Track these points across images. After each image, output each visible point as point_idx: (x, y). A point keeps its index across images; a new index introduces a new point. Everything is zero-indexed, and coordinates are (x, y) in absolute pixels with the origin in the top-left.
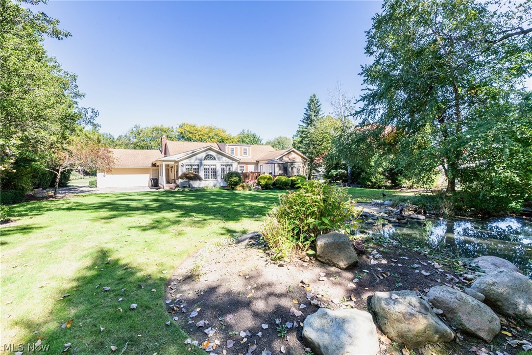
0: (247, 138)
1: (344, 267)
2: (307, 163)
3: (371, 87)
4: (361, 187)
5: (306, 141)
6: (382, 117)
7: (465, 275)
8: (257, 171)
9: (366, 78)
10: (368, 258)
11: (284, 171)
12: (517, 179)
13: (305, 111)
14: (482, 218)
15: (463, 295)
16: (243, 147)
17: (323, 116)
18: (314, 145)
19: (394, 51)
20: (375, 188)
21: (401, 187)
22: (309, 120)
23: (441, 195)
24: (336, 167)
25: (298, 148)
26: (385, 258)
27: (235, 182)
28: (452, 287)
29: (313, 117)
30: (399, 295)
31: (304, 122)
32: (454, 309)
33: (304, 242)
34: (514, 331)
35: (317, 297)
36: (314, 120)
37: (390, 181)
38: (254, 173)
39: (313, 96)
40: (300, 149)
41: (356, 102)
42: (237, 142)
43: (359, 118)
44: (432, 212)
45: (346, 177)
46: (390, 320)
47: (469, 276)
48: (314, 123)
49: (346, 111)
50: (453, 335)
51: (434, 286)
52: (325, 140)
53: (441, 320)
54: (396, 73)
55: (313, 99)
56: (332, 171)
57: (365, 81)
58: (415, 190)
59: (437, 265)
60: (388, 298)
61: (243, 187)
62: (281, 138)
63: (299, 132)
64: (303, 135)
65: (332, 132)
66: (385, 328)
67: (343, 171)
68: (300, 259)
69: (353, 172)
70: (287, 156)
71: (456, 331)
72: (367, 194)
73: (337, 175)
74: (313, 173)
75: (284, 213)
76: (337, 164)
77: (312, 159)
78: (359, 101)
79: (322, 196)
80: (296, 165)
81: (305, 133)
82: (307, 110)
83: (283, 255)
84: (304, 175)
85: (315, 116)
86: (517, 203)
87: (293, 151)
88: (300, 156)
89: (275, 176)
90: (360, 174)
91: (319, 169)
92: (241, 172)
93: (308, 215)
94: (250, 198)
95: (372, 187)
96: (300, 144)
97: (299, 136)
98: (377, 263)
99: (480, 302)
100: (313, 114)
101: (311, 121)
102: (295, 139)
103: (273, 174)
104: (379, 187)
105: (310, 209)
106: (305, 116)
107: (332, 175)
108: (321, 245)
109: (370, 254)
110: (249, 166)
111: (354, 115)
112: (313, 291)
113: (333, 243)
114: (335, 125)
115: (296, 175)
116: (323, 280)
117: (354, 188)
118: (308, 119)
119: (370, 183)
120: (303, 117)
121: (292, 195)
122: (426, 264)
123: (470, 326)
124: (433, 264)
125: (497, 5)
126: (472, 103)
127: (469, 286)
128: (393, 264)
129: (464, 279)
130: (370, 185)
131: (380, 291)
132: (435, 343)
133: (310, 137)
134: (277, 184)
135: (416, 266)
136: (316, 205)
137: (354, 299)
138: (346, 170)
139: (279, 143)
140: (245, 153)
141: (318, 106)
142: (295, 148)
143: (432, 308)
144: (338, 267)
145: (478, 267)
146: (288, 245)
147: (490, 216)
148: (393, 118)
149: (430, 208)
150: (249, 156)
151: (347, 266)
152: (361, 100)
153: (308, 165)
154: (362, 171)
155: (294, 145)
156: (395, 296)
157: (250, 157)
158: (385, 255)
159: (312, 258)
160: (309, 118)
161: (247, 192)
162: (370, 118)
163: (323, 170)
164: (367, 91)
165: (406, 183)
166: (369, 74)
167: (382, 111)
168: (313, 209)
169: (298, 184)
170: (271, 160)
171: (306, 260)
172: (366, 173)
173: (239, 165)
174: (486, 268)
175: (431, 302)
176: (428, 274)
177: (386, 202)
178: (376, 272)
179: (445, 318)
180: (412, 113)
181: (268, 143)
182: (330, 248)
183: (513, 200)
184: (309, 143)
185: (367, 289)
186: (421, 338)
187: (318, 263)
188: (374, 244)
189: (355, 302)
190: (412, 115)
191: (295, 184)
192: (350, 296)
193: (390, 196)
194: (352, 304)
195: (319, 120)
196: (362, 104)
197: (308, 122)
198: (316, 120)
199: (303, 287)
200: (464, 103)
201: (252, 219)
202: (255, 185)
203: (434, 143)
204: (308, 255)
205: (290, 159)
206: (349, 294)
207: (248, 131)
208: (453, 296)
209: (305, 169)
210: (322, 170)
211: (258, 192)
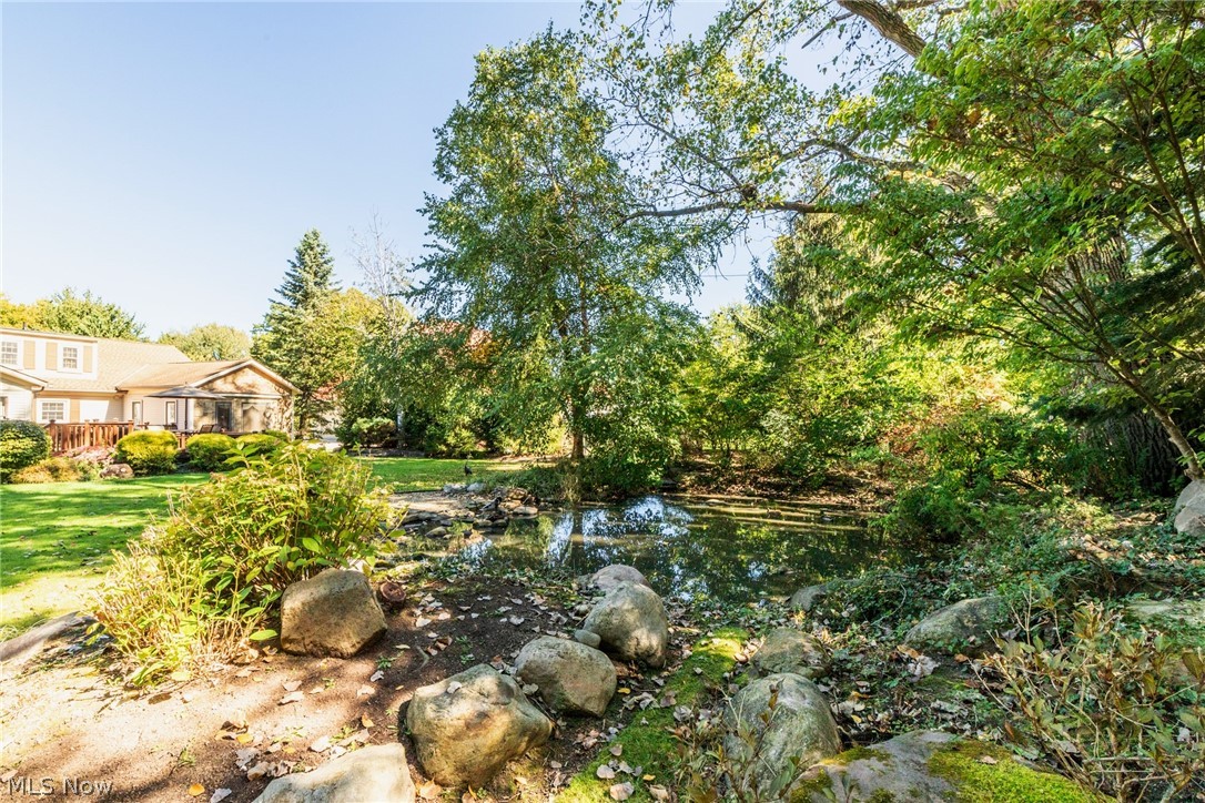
0: (81, 317)
1: (352, 650)
2: (294, 399)
3: (443, 243)
4: (427, 456)
5: (291, 343)
6: (465, 311)
7: (577, 607)
8: (116, 420)
9: (434, 223)
10: (412, 614)
11: (220, 419)
12: (656, 435)
13: (288, 268)
14: (617, 501)
15: (569, 644)
16: (61, 345)
17: (337, 287)
18: (312, 355)
19: (487, 184)
20: (455, 458)
21: (502, 454)
22: (299, 292)
23: (563, 465)
24: (371, 411)
25: (269, 361)
26: (448, 608)
27: (14, 455)
28: (557, 636)
29: (311, 287)
30: (462, 681)
31: (285, 295)
32: (554, 676)
33: (242, 612)
34: (633, 682)
35: (268, 753)
36: (314, 295)
37: (483, 443)
38: (103, 426)
39: (312, 235)
40: (275, 363)
41: (410, 267)
42: (37, 326)
43: (418, 303)
44: (549, 499)
46: (441, 743)
47: (583, 608)
48: (315, 300)
49: (393, 284)
50: (551, 725)
51: (529, 641)
52: (341, 345)
53: (535, 705)
54: (490, 228)
55: (311, 241)
56: (360, 420)
57: (432, 227)
58: (525, 458)
59: (538, 600)
60: (442, 695)
61: (54, 471)
62: (214, 327)
63: (271, 318)
64: (281, 327)
65: (361, 329)
66: (432, 764)
67: (386, 421)
68: (231, 662)
69: (410, 423)
70: (230, 379)
71: (554, 718)
72: (437, 471)
73: (371, 430)
74: (310, 425)
75: (184, 540)
76: (373, 403)
77: (306, 391)
78: (418, 267)
79: (304, 485)
80: (260, 405)
81: (289, 323)
82: (295, 266)
83: (170, 664)
84: (285, 430)
85: (316, 283)
86: (656, 474)
87: (250, 367)
89: (188, 434)
90: (422, 427)
91: (327, 416)
92: (47, 422)
93: (264, 535)
94: (83, 504)
95: (449, 455)
96: (274, 349)
97: (271, 329)
98: (429, 621)
99: (592, 649)
100: (310, 278)
101: (306, 296)
102: (259, 335)
103: (181, 427)
104: (463, 456)
105: (270, 520)
106: (290, 279)
107: (360, 429)
108: (293, 609)
109: (417, 605)
110: (83, 402)
111: (408, 296)
112: (258, 740)
113: (326, 599)
114: (369, 313)
115: (259, 430)
116: (292, 702)
117: (411, 460)
118: (296, 288)
119: (444, 448)
120: (283, 283)
121: (213, 487)
122: (520, 602)
123: (575, 699)
124: (532, 598)
125: (629, 162)
126: (603, 309)
127: (581, 625)
128: (462, 617)
129: (576, 615)
130: (444, 452)
131: (429, 683)
132: (521, 756)
133: (301, 336)
134: (193, 457)
135: (503, 609)
136: (286, 507)
137: (368, 723)
139: (206, 342)
140: (71, 361)
141: (325, 262)
142: (257, 358)
143: (521, 686)
144: (336, 656)
145: (597, 588)
146: (187, 631)
147: (626, 498)
148: (486, 315)
149: (546, 491)
150: (87, 370)
151: (358, 646)
152: (423, 265)
153: (296, 405)
154: (429, 421)
155: (256, 352)
156: (455, 685)
157: (93, 376)
158: (448, 601)
159: (266, 649)
160: (301, 287)
161: (70, 486)
162: (440, 310)
163: (338, 418)
164: (436, 250)
165: (510, 445)
166: (440, 216)
167: (464, 299)
168: (278, 520)
169: (233, 455)
170: (174, 388)
171: (247, 660)
172: (437, 425)
173: (40, 401)
174: (607, 587)
175: (520, 675)
176: (522, 620)
177: (472, 487)
178: (426, 642)
179: (540, 699)
180: (519, 311)
181: (170, 339)
182: (316, 613)
183: (653, 468)
184: (298, 350)
185: (400, 688)
186: (497, 757)
187: (284, 657)
188: (429, 581)
189: (370, 729)
190: (519, 316)
191: (225, 457)
192: (360, 719)
193: (481, 472)
194: (363, 736)
195: (326, 295)
196: (424, 276)
197: (298, 296)
198: (319, 294)
199: (229, 738)
200: (594, 306)
201: (79, 571)
202: (106, 463)
203: (554, 369)
204: (254, 644)
205: (238, 388)
206: (357, 716)
207: (88, 295)
208: (554, 652)
209: (287, 414)
210: (334, 418)
211: (118, 482)
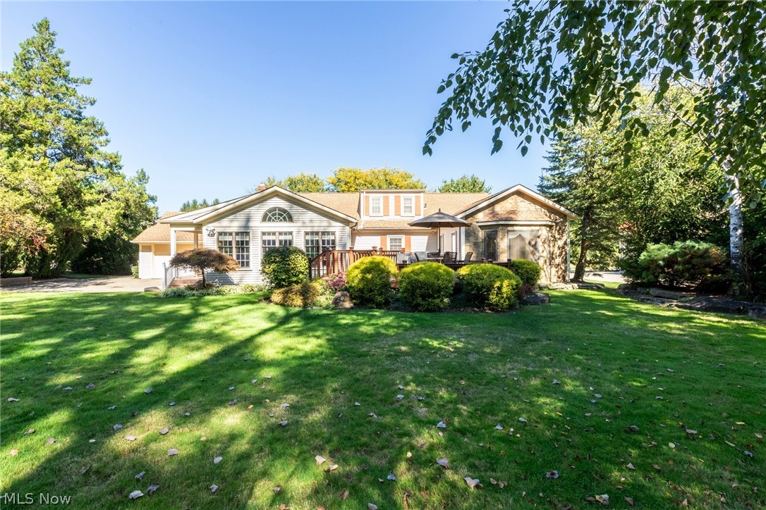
16: (403, 196)
45: (716, 270)
56: (652, 247)
73: (671, 261)
87: (519, 193)
88: (543, 205)
138: (723, 241)
